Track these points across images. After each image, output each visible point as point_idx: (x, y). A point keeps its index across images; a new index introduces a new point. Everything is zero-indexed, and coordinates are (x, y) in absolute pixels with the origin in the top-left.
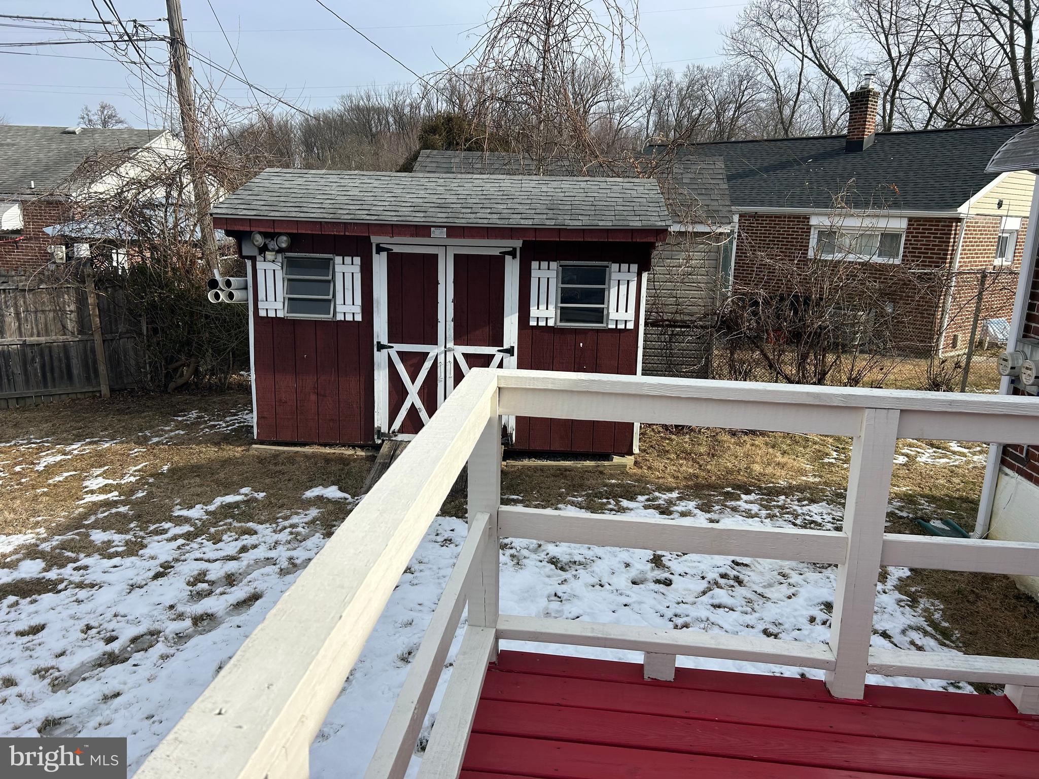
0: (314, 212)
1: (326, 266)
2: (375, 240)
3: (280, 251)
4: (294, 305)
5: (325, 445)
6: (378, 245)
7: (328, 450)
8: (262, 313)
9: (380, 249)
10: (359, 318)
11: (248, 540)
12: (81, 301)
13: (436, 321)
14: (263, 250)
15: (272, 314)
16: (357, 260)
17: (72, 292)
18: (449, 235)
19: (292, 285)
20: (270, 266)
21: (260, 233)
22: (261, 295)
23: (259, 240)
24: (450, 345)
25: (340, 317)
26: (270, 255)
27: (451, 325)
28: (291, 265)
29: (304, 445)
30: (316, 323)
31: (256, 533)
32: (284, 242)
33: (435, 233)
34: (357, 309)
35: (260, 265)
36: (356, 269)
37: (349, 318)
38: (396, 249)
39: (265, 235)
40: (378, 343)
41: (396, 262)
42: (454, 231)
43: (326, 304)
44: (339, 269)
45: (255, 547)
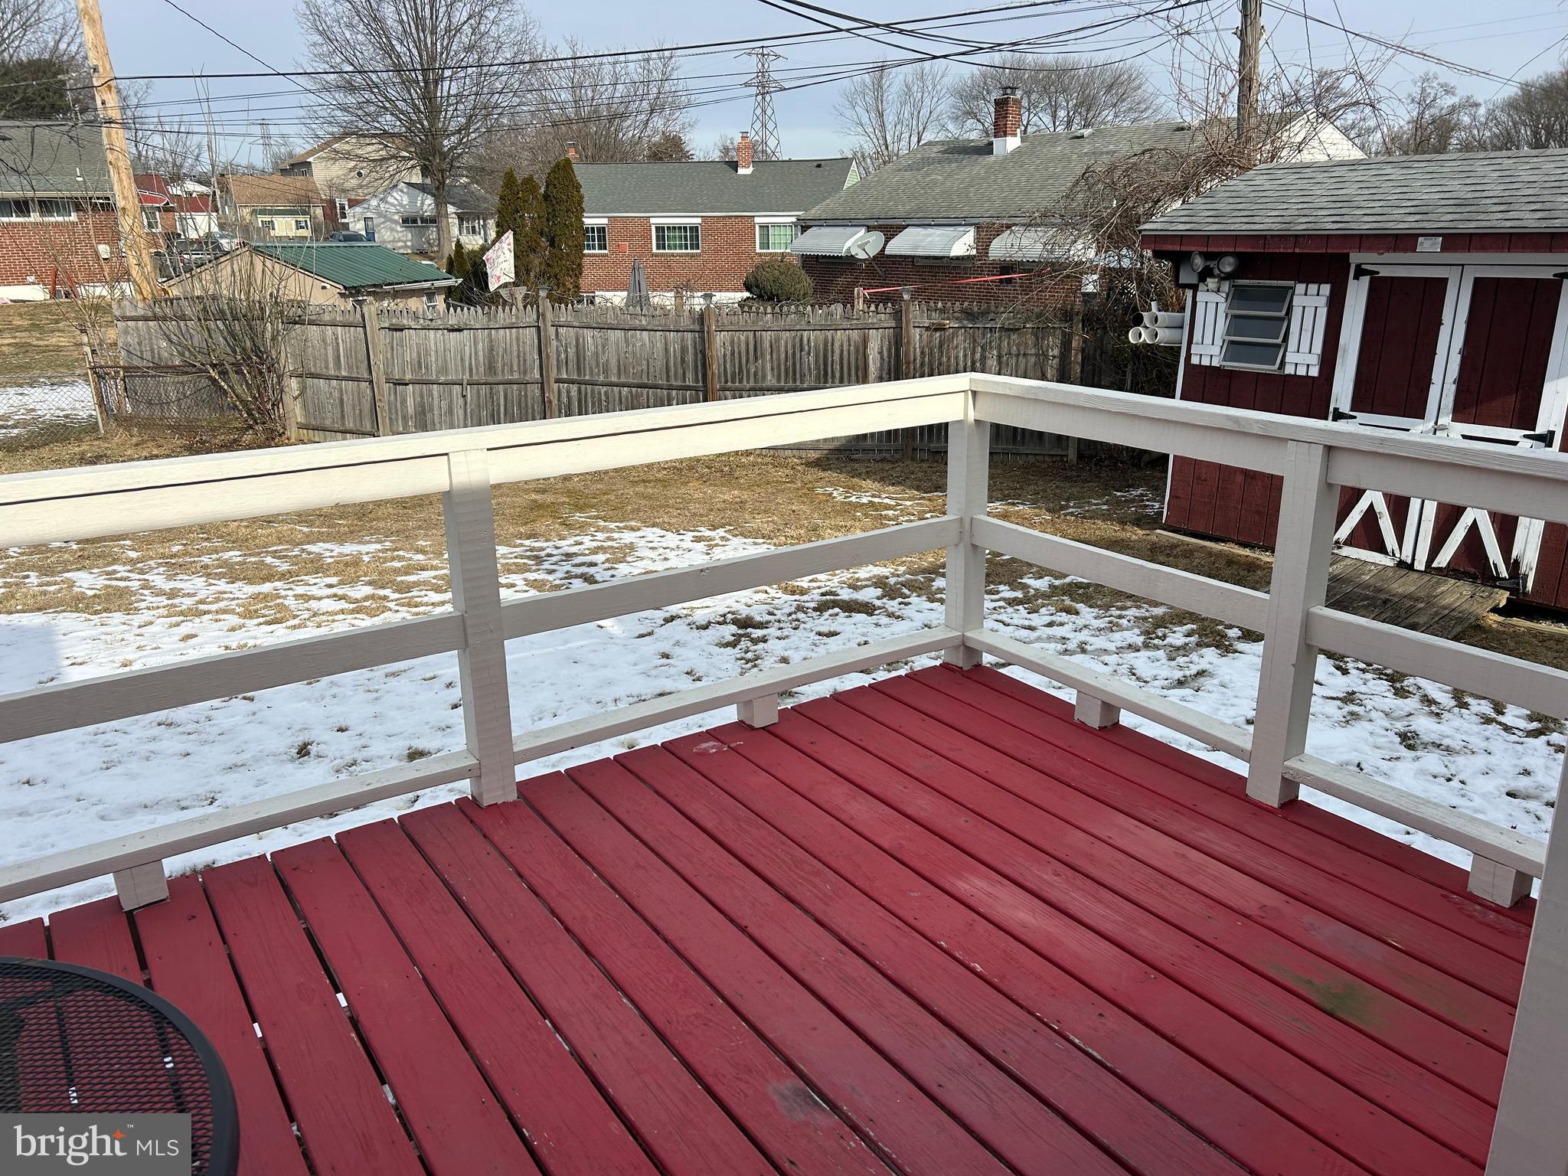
1: (1283, 297)
2: (1355, 258)
3: (1228, 277)
4: (1233, 349)
5: (1245, 545)
6: (1358, 266)
7: (1247, 552)
8: (1195, 360)
9: (1360, 272)
10: (1314, 372)
13: (1429, 382)
14: (1205, 274)
15: (1206, 362)
16: (1326, 289)
18: (1445, 248)
19: (1236, 323)
20: (1214, 298)
21: (1201, 254)
22: (1197, 337)
23: (1199, 262)
24: (1445, 420)
25: (1289, 370)
26: (1212, 283)
27: (1451, 390)
28: (1239, 296)
29: (1216, 540)
30: (1258, 375)
32: (1228, 266)
33: (1425, 245)
34: (1314, 360)
35: (1201, 296)
36: (1322, 302)
37: (1302, 372)
38: (1385, 272)
39: (1207, 256)
40: (1336, 409)
41: (1382, 291)
42: (1453, 241)
43: (1275, 350)
44: (1298, 301)
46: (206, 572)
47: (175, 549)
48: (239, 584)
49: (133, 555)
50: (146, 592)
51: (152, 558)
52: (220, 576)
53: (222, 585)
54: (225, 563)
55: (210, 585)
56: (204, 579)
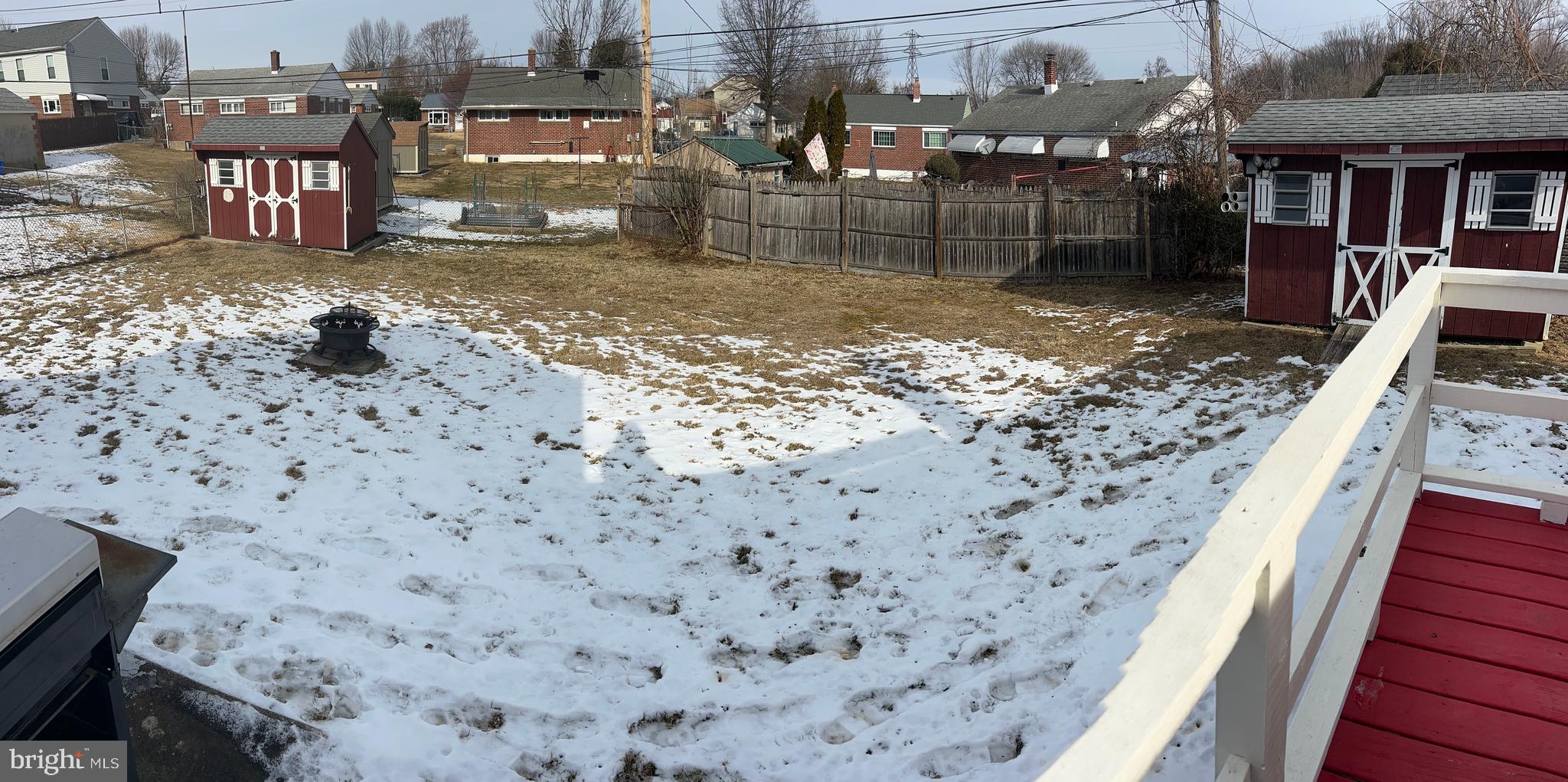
0: (1300, 136)
1: (1305, 181)
2: (1344, 157)
3: (1273, 169)
4: (1279, 212)
5: (1294, 325)
6: (1346, 162)
7: (1296, 329)
8: (1257, 220)
9: (1347, 166)
10: (1326, 224)
11: (1236, 390)
12: (1140, 210)
13: (1387, 226)
14: (1261, 169)
15: (1263, 221)
16: (1329, 175)
17: (1135, 202)
18: (1404, 151)
19: (1280, 197)
20: (1264, 182)
21: (1260, 155)
22: (1257, 206)
23: (1258, 160)
24: (1397, 245)
25: (1312, 223)
26: (1265, 173)
27: (1398, 229)
28: (1280, 181)
29: (1279, 323)
30: (1294, 228)
31: (1242, 385)
32: (1276, 162)
33: (1394, 149)
34: (1326, 217)
35: (1258, 182)
36: (1328, 183)
37: (1319, 224)
38: (1360, 165)
39: (1265, 157)
40: (1340, 244)
41: (1359, 175)
42: (1409, 147)
43: (1303, 213)
44: (1315, 183)
45: (1241, 395)
46: (664, 350)
47: (650, 328)
48: (683, 364)
49: (628, 329)
50: (633, 361)
51: (637, 334)
52: (672, 355)
53: (673, 363)
54: (675, 345)
55: (667, 362)
56: (663, 356)
